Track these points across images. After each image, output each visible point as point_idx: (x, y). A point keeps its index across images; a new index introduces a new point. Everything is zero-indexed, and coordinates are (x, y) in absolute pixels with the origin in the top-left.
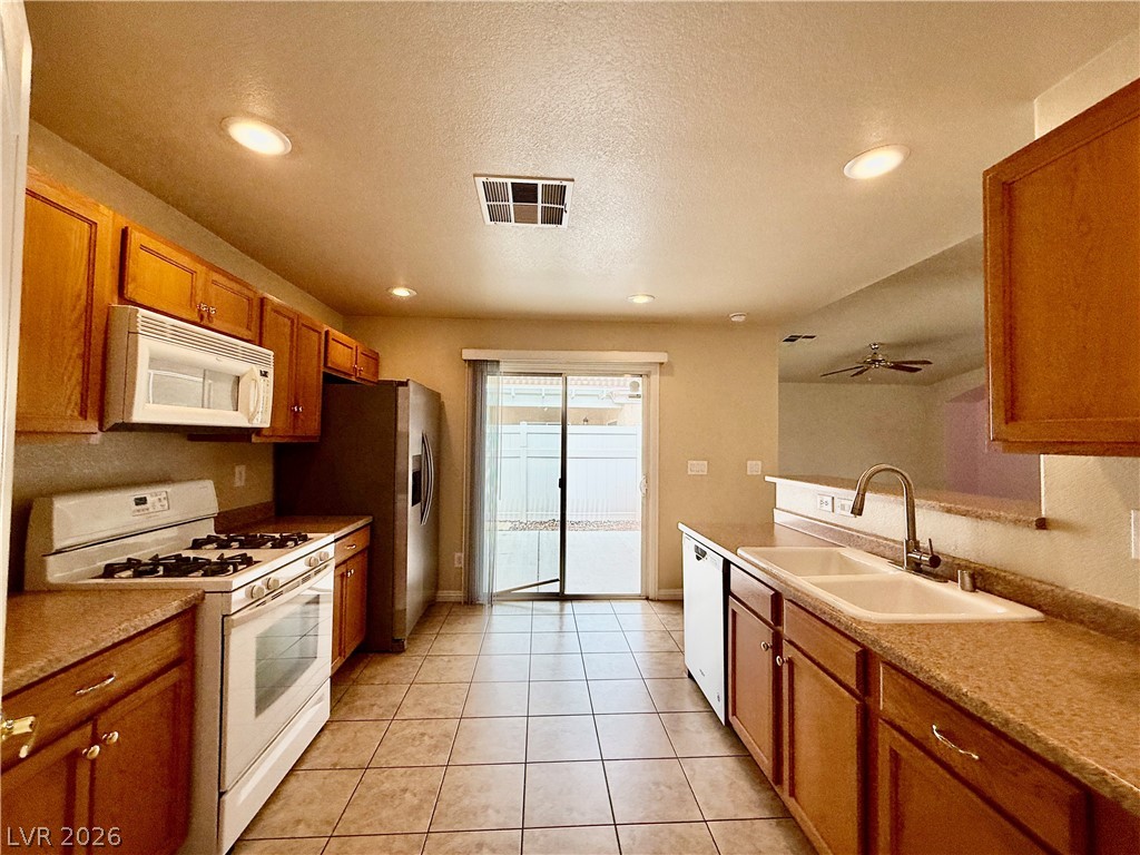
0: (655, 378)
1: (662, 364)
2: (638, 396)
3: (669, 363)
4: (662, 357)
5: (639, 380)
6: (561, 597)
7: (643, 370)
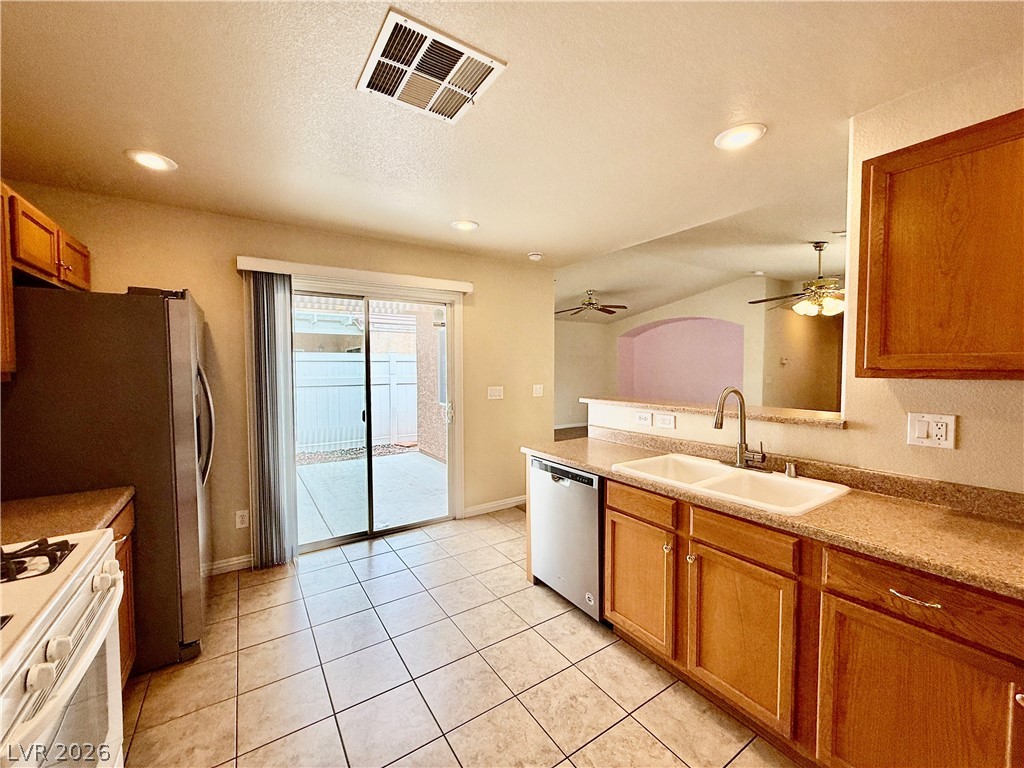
0: (458, 308)
1: (465, 293)
2: (443, 325)
3: (473, 294)
4: (467, 287)
5: (443, 308)
6: (370, 536)
7: (447, 298)
